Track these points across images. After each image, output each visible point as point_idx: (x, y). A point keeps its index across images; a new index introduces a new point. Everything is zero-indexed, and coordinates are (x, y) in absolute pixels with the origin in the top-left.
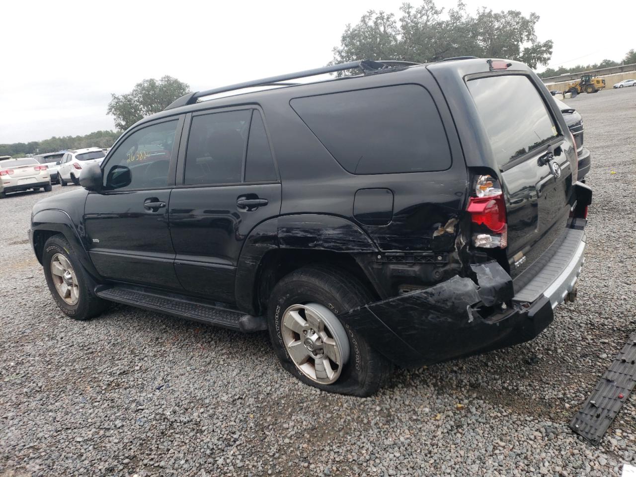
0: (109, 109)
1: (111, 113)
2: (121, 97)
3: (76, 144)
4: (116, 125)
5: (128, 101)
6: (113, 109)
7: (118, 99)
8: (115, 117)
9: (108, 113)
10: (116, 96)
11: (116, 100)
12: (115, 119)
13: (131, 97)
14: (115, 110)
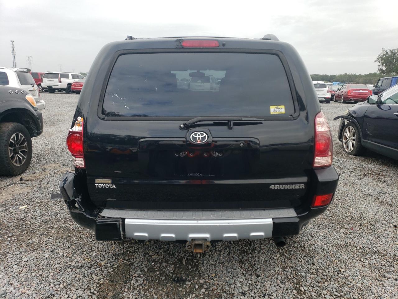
0: (377, 59)
1: (378, 61)
2: (388, 51)
3: (357, 79)
4: (378, 70)
5: (393, 54)
6: (380, 59)
7: (386, 52)
8: (379, 64)
9: (375, 61)
10: (385, 50)
11: (384, 53)
12: (378, 66)
13: (396, 51)
14: (381, 60)
